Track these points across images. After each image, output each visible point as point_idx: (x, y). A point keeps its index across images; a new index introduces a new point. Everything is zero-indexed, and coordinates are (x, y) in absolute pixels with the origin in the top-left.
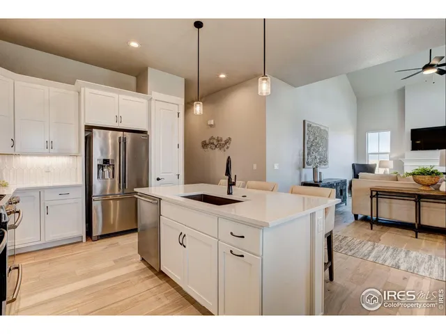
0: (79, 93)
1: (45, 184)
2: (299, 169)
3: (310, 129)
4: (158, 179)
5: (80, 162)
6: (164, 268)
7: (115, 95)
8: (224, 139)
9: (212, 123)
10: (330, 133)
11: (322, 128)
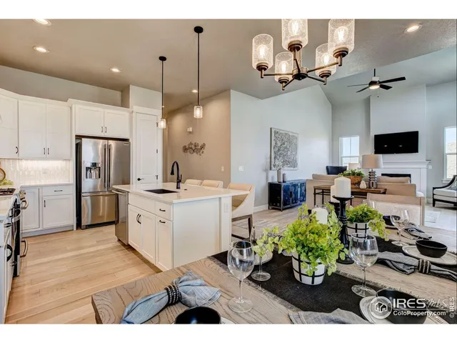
0: (71, 108)
1: (43, 183)
2: (266, 170)
3: (277, 135)
4: (139, 179)
5: (72, 165)
6: (131, 242)
7: (101, 110)
8: (200, 145)
9: (191, 130)
10: (299, 139)
11: (291, 134)
